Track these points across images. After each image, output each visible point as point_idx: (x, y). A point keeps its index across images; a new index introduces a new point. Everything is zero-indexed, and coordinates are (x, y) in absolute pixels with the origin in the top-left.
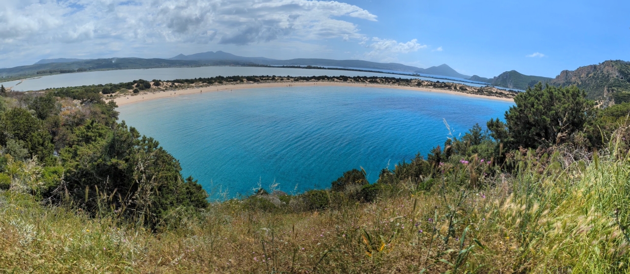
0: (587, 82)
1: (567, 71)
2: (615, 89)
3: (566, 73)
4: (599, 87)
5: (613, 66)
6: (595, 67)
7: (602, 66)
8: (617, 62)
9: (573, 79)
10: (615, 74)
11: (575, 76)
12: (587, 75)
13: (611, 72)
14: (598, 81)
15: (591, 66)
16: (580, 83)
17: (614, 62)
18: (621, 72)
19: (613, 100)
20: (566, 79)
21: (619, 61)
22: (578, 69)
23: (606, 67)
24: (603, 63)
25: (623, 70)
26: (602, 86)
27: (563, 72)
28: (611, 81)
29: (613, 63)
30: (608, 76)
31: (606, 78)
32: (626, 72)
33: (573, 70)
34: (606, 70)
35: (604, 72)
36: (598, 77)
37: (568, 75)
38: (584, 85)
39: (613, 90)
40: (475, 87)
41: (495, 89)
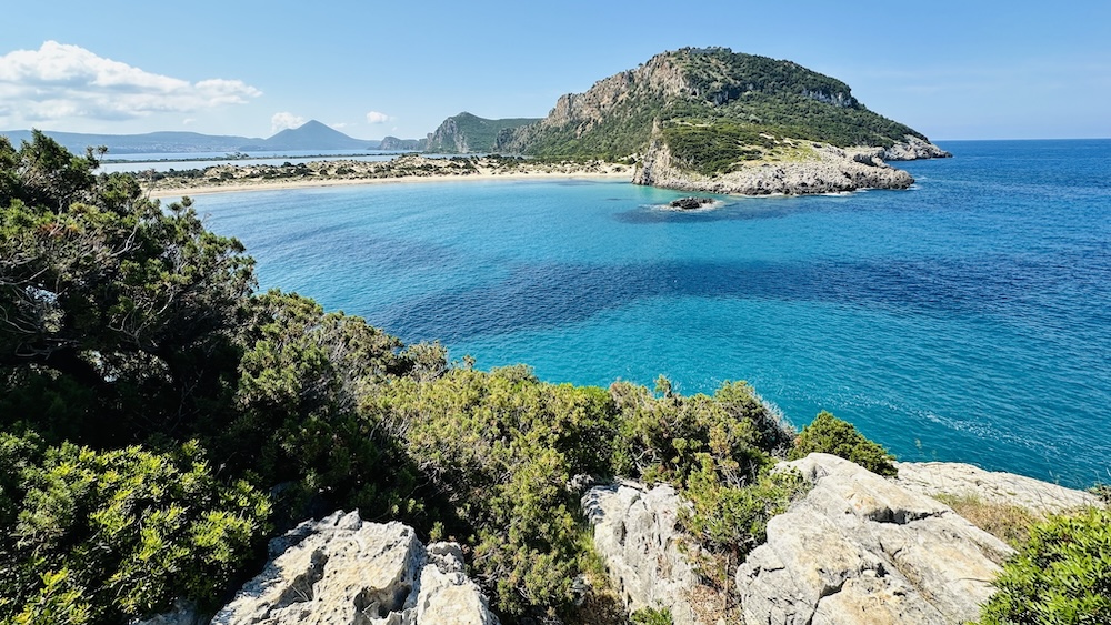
0: (614, 114)
1: (570, 95)
2: (677, 121)
3: (568, 100)
4: (641, 122)
5: (671, 66)
6: (631, 76)
7: (647, 71)
8: (682, 53)
9: (585, 112)
10: (676, 85)
11: (589, 104)
12: (615, 99)
13: (667, 82)
14: (639, 109)
15: (623, 75)
16: (600, 120)
17: (675, 54)
18: (693, 79)
19: (666, 146)
20: (571, 113)
21: (688, 49)
22: (594, 86)
23: (657, 71)
24: (649, 63)
25: (696, 71)
26: (649, 120)
27: (562, 99)
28: (668, 105)
29: (673, 59)
30: (661, 94)
31: (657, 99)
32: (705, 77)
34: (656, 80)
35: (652, 85)
36: (638, 99)
37: (574, 105)
38: (610, 123)
39: (671, 125)
40: (374, 162)
41: (420, 161)
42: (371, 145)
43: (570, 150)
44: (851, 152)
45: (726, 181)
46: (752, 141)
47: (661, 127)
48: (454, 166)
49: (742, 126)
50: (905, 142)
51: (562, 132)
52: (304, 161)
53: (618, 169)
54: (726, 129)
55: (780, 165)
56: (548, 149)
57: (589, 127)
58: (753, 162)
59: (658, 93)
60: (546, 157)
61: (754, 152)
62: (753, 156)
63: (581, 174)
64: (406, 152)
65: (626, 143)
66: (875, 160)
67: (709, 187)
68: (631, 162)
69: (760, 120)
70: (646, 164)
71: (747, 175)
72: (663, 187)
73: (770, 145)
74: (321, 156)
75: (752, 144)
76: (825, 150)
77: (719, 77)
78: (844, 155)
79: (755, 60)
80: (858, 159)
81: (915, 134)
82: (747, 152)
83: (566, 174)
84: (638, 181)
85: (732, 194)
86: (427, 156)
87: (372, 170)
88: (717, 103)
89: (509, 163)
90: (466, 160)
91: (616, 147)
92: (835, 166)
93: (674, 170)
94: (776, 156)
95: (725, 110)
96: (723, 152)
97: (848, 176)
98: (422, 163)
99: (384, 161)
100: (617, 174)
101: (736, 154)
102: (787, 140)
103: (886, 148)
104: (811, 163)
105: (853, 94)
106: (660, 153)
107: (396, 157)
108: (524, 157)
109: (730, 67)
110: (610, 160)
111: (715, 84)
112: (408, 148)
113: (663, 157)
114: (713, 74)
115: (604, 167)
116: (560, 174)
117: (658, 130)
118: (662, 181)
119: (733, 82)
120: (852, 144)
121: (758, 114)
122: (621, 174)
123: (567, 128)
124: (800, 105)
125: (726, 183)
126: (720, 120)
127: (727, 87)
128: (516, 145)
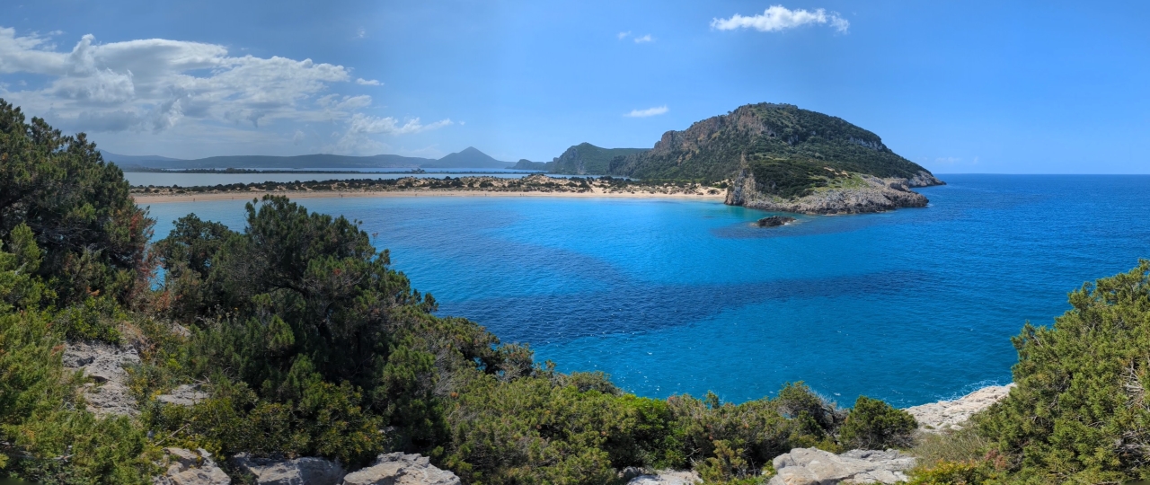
0: (709, 148)
1: (672, 132)
2: (761, 155)
3: (671, 136)
4: (732, 154)
5: (753, 115)
6: (721, 120)
7: (735, 117)
8: (760, 106)
9: (685, 145)
10: (759, 129)
11: (688, 139)
12: (709, 136)
13: (750, 125)
14: (729, 145)
15: (714, 118)
16: (697, 152)
17: (755, 106)
18: (769, 124)
19: (752, 175)
20: (673, 146)
21: (765, 104)
22: (692, 126)
23: (742, 117)
24: (736, 111)
25: (772, 119)
26: (737, 153)
27: (666, 135)
28: (753, 142)
29: (754, 110)
30: (747, 134)
31: (744, 138)
32: (779, 123)
33: (684, 129)
34: (741, 124)
35: (739, 128)
36: (728, 138)
37: (676, 139)
38: (705, 154)
39: (756, 158)
40: (509, 179)
41: (545, 179)
42: (508, 165)
43: (671, 175)
44: (888, 181)
45: (802, 203)
46: (818, 172)
47: (748, 159)
48: (571, 185)
49: (811, 160)
50: (919, 175)
51: (665, 160)
52: (460, 176)
53: (713, 192)
54: (798, 162)
55: (842, 190)
56: (653, 173)
57: (688, 157)
58: (821, 188)
59: (744, 133)
60: (650, 180)
61: (821, 180)
62: (820, 184)
63: (680, 195)
64: (534, 171)
65: (719, 170)
66: (904, 187)
67: (789, 207)
68: (723, 186)
69: (824, 157)
70: (737, 188)
71: (817, 199)
72: (751, 207)
73: (832, 176)
74: (471, 173)
75: (819, 175)
76: (871, 180)
77: (790, 125)
78: (883, 183)
79: (814, 115)
80: (893, 186)
81: (924, 170)
82: (816, 181)
83: (668, 195)
84: (730, 202)
85: (807, 213)
86: (551, 176)
87: (506, 185)
88: (790, 142)
89: (619, 185)
90: (582, 181)
91: (711, 174)
92: (879, 191)
93: (759, 194)
94: (838, 184)
95: (797, 148)
96: (797, 180)
97: (889, 198)
98: (547, 181)
99: (517, 177)
100: (711, 196)
101: (807, 182)
102: (844, 173)
103: (909, 179)
104: (863, 189)
105: (883, 142)
106: (748, 180)
107: (527, 175)
108: (632, 180)
109: (797, 118)
110: (705, 184)
111: (788, 130)
112: (536, 169)
113: (749, 184)
114: (786, 123)
115: (702, 190)
116: (662, 195)
117: (745, 162)
118: (750, 203)
119: (800, 129)
120: (887, 176)
121: (821, 152)
122: (715, 195)
123: (669, 157)
124: (850, 147)
125: (802, 204)
126: (794, 155)
127: (796, 132)
128: (626, 169)
